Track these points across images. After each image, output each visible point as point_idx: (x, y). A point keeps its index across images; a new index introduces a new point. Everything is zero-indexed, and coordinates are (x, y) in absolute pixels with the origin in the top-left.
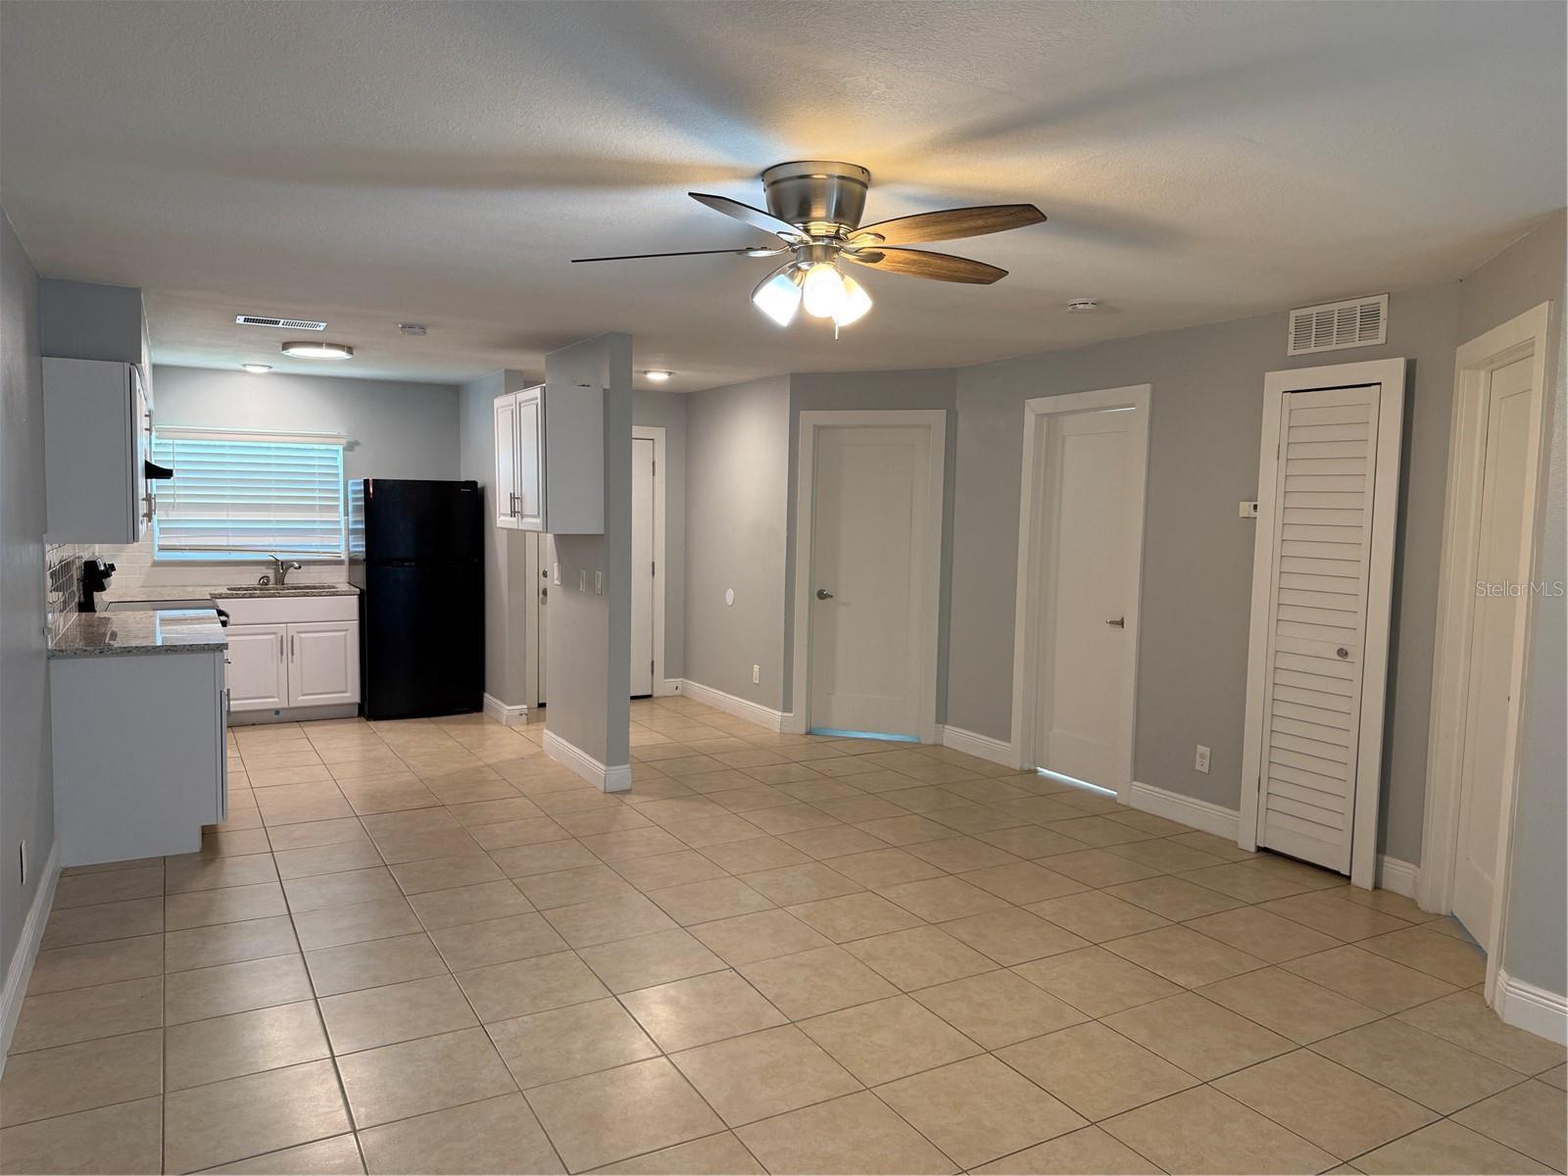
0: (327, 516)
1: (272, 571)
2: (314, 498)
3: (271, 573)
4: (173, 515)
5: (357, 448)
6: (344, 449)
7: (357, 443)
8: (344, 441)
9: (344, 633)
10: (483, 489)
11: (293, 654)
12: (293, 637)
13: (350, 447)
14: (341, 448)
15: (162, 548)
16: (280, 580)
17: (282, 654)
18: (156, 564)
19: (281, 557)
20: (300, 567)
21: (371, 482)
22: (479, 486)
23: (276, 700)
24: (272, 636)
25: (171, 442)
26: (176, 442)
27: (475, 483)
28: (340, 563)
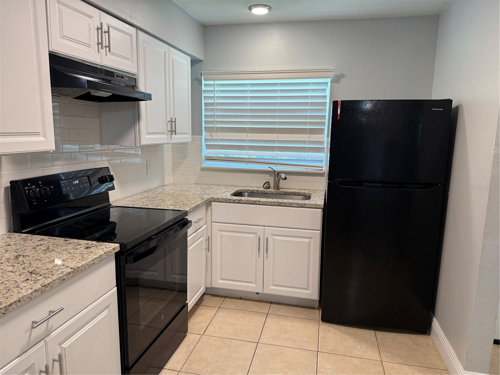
0: (314, 137)
1: (273, 178)
2: (306, 123)
3: (271, 180)
4: (215, 135)
5: (343, 80)
6: (331, 82)
7: (343, 76)
8: (332, 74)
9: (308, 240)
10: (457, 108)
11: (267, 253)
12: (267, 238)
13: (336, 80)
14: (329, 81)
15: (208, 159)
16: (277, 187)
17: (259, 252)
18: (203, 169)
19: (278, 168)
20: (286, 178)
21: (340, 103)
22: (454, 105)
23: (254, 285)
24: (252, 236)
25: (212, 82)
26: (217, 82)
27: (450, 102)
28: (322, 175)
